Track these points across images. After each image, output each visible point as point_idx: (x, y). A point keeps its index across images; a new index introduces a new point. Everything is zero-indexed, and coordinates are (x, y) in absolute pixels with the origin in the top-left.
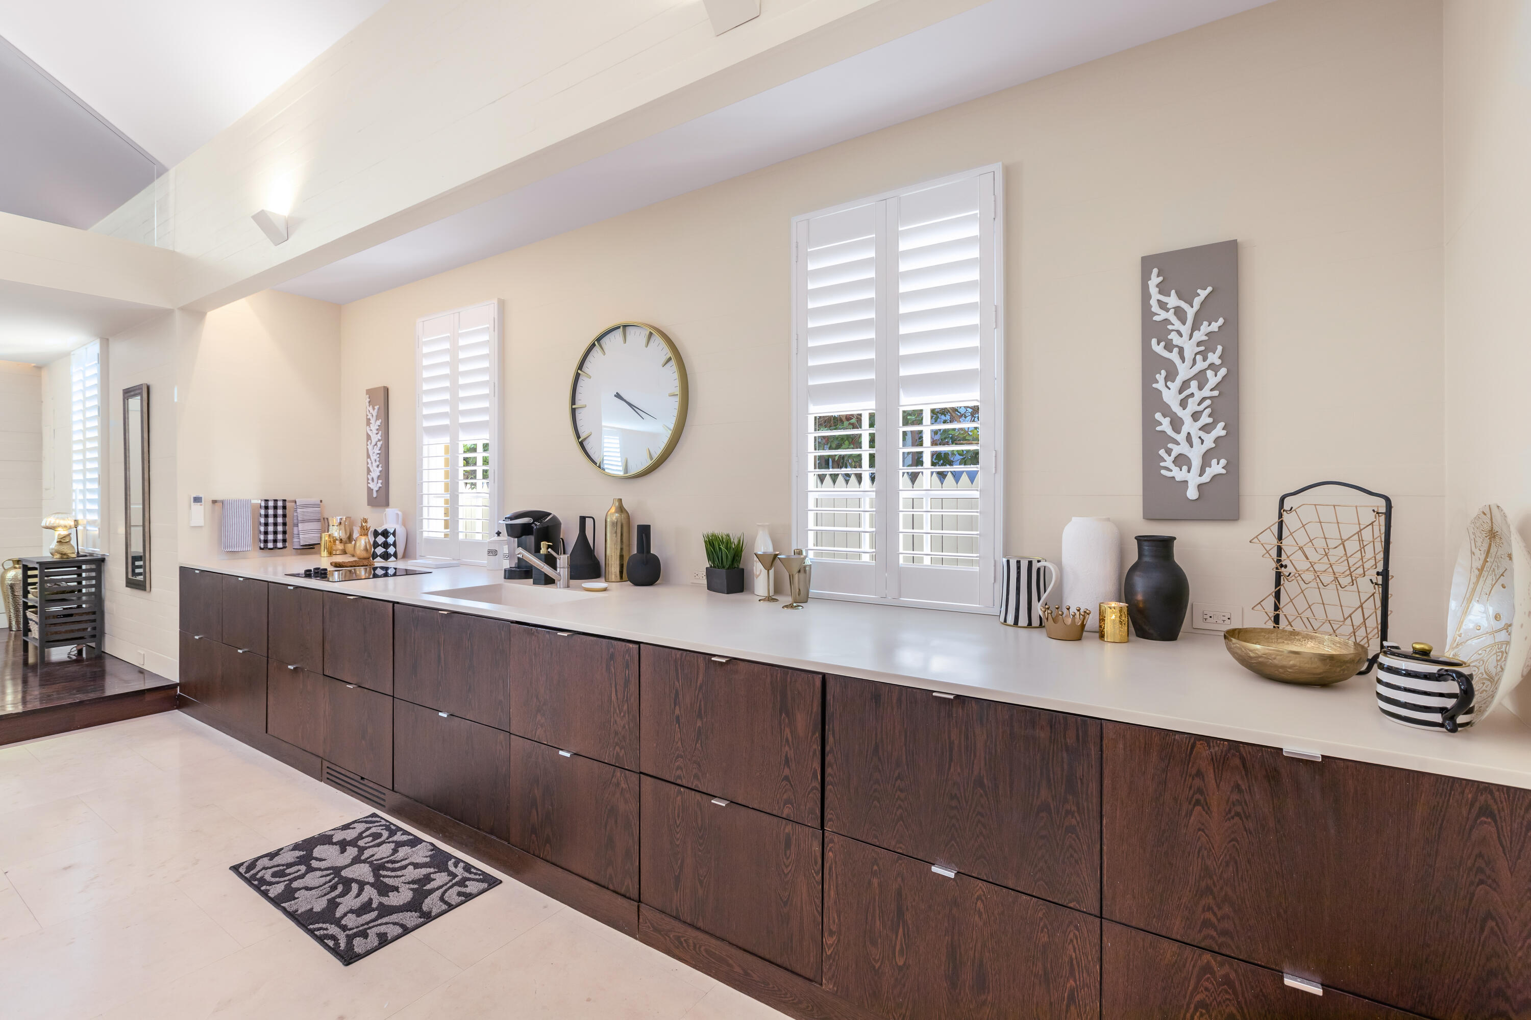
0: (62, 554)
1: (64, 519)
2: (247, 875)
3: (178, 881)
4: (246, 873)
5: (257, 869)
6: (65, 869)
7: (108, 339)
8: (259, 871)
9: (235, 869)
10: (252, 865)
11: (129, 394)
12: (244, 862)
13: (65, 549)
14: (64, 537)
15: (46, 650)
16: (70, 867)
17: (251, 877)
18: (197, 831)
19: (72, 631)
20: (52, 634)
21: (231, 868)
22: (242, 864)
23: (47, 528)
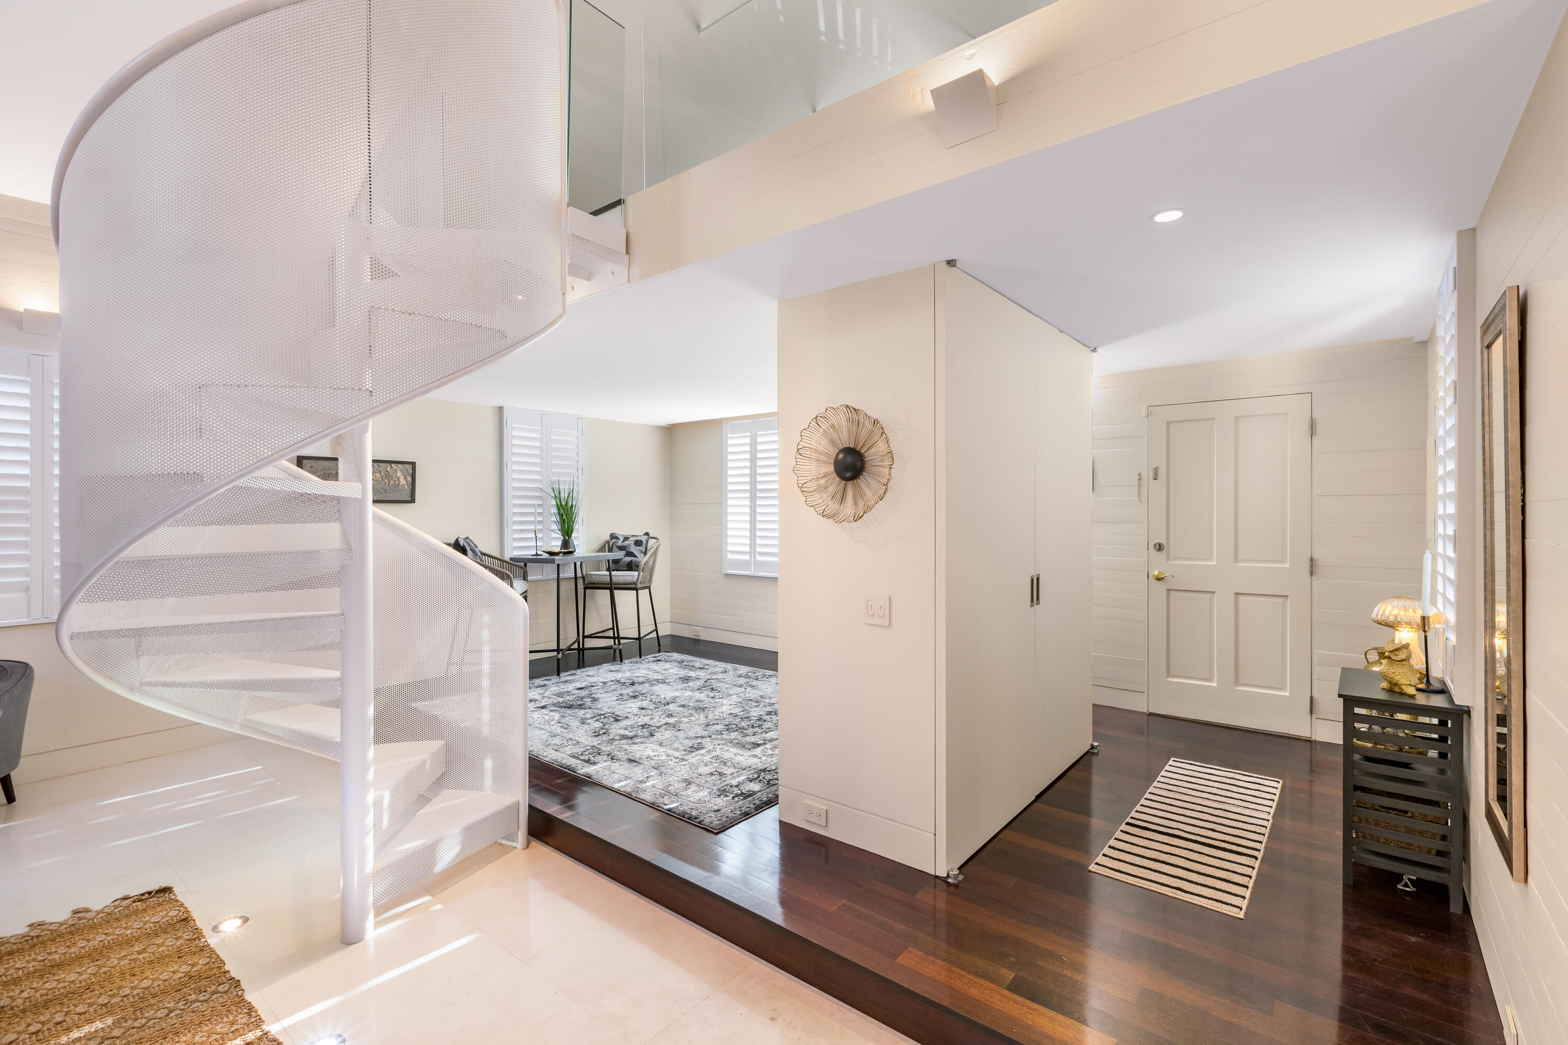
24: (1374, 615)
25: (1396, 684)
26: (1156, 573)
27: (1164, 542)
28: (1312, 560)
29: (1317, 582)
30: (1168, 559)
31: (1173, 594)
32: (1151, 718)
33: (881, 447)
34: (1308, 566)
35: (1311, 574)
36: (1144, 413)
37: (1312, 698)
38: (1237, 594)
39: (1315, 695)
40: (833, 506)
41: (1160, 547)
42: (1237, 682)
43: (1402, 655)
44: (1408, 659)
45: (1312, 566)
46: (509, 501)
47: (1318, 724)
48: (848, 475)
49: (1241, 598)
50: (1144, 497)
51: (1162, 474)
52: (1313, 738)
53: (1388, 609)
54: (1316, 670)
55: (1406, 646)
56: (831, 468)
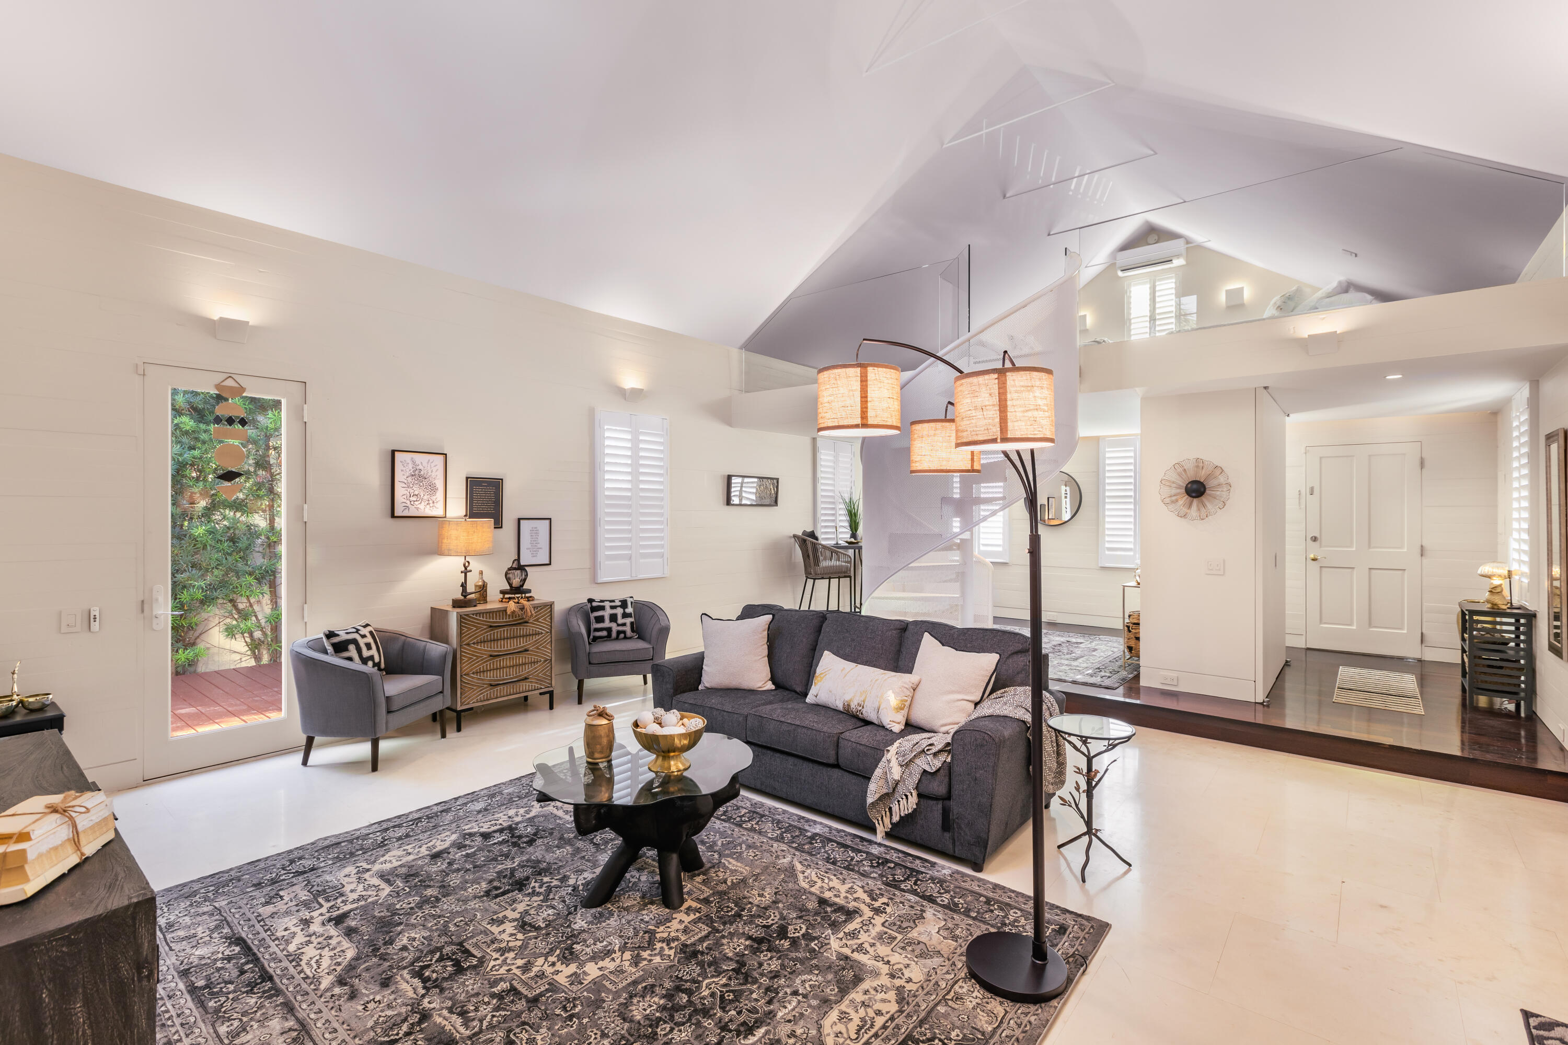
0: (1492, 604)
1: (1498, 568)
2: (1534, 1032)
3: (1461, 983)
4: (1535, 1028)
5: (1552, 1034)
6: (1382, 906)
7: (1538, 381)
8: (1552, 1038)
9: (1527, 1015)
10: (1551, 1025)
11: (1552, 439)
12: (1541, 1016)
13: (1497, 600)
14: (1496, 587)
15: (1475, 696)
16: (1386, 907)
17: (1538, 1036)
18: (1515, 948)
19: (1503, 684)
20: (1482, 682)
21: (1522, 1010)
22: (1537, 1016)
23: (1483, 576)
24: (1479, 572)
25: (1496, 605)
26: (1312, 556)
27: (1317, 535)
28: (1422, 546)
29: (1425, 561)
30: (1320, 547)
31: (1324, 569)
32: (1308, 652)
33: (1222, 479)
34: (1419, 551)
35: (1422, 555)
36: (1303, 450)
37: (1422, 633)
38: (1370, 569)
39: (1424, 632)
40: (1185, 510)
41: (1315, 539)
42: (1370, 625)
43: (1498, 590)
44: (1501, 592)
45: (1422, 551)
46: (820, 505)
47: (1426, 650)
48: (1194, 495)
49: (1373, 571)
50: (1303, 506)
51: (1316, 491)
52: (1423, 659)
53: (1486, 569)
54: (1425, 615)
55: (1500, 585)
56: (1184, 491)
